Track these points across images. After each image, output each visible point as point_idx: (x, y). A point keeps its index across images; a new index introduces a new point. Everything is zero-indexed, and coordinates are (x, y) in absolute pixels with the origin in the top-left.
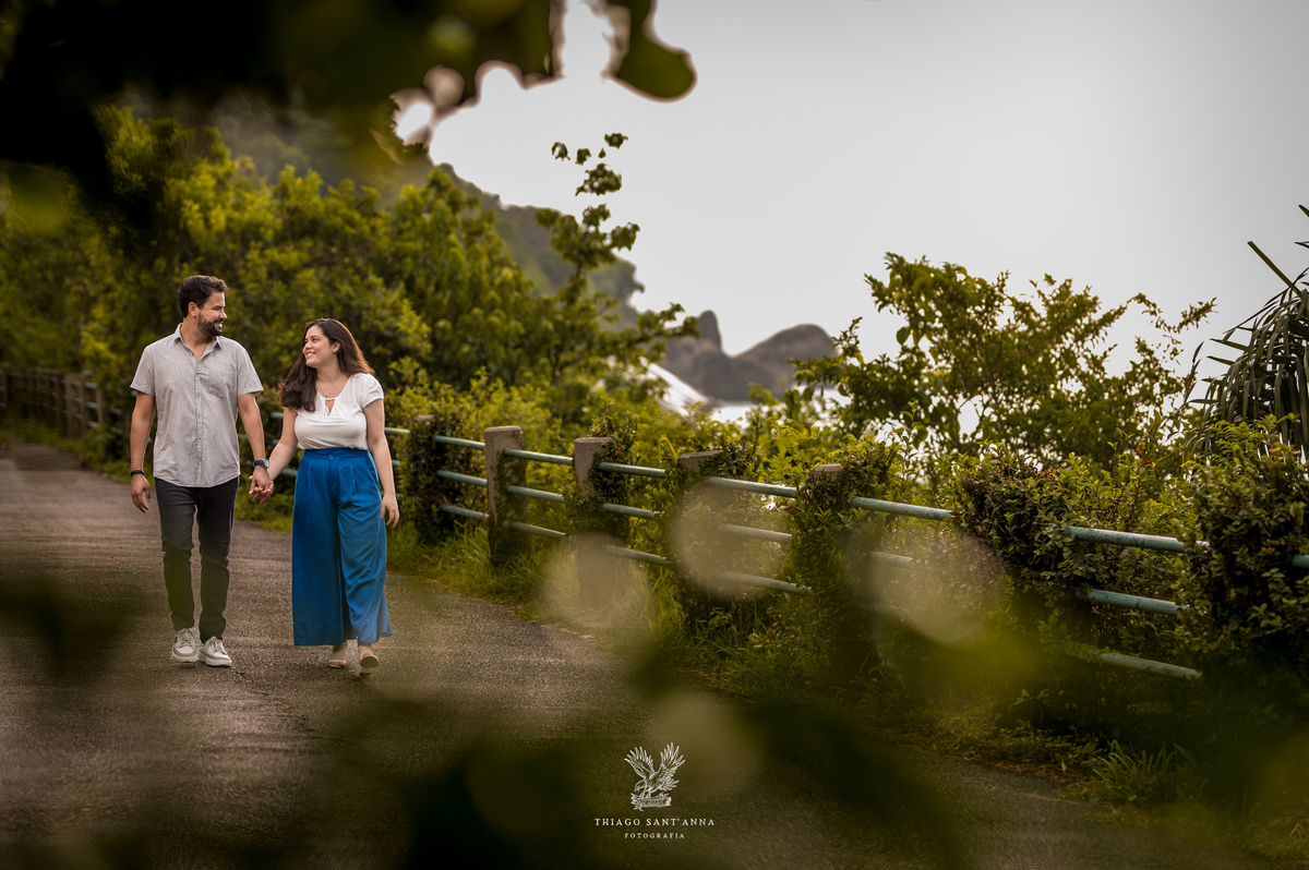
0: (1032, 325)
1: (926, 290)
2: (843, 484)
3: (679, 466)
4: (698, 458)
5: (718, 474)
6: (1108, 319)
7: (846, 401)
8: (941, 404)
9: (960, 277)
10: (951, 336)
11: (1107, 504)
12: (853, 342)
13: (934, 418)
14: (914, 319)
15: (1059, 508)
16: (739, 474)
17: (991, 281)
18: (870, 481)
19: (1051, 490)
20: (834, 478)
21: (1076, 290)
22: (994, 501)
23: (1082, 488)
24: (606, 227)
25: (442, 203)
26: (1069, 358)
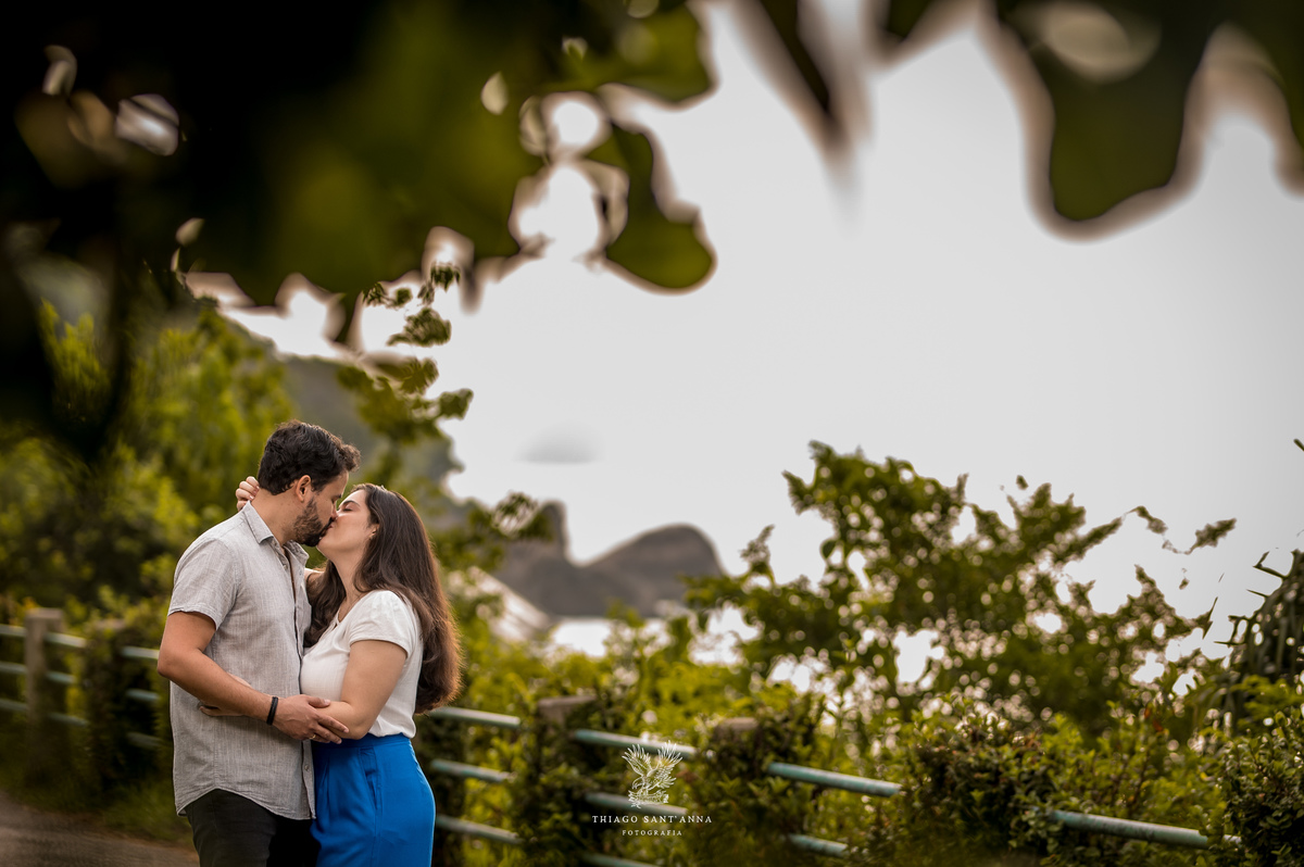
0: (998, 541)
1: (863, 489)
2: (756, 745)
3: (538, 714)
4: (563, 707)
5: (588, 726)
6: (1098, 535)
7: (751, 633)
8: (876, 642)
9: (906, 475)
10: (893, 550)
11: (1104, 784)
12: (762, 555)
13: (865, 660)
14: (844, 528)
15: (1042, 786)
16: (616, 728)
17: (949, 483)
18: (792, 742)
19: (1033, 762)
20: (745, 738)
21: (1057, 498)
22: (959, 775)
23: (1072, 761)
24: (433, 392)
25: (214, 354)
26: (1045, 585)
